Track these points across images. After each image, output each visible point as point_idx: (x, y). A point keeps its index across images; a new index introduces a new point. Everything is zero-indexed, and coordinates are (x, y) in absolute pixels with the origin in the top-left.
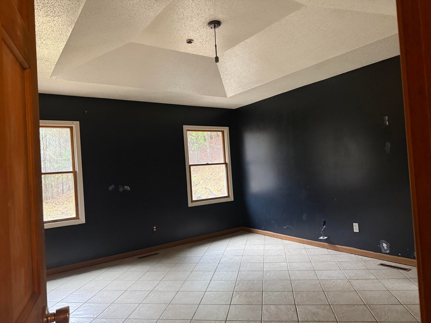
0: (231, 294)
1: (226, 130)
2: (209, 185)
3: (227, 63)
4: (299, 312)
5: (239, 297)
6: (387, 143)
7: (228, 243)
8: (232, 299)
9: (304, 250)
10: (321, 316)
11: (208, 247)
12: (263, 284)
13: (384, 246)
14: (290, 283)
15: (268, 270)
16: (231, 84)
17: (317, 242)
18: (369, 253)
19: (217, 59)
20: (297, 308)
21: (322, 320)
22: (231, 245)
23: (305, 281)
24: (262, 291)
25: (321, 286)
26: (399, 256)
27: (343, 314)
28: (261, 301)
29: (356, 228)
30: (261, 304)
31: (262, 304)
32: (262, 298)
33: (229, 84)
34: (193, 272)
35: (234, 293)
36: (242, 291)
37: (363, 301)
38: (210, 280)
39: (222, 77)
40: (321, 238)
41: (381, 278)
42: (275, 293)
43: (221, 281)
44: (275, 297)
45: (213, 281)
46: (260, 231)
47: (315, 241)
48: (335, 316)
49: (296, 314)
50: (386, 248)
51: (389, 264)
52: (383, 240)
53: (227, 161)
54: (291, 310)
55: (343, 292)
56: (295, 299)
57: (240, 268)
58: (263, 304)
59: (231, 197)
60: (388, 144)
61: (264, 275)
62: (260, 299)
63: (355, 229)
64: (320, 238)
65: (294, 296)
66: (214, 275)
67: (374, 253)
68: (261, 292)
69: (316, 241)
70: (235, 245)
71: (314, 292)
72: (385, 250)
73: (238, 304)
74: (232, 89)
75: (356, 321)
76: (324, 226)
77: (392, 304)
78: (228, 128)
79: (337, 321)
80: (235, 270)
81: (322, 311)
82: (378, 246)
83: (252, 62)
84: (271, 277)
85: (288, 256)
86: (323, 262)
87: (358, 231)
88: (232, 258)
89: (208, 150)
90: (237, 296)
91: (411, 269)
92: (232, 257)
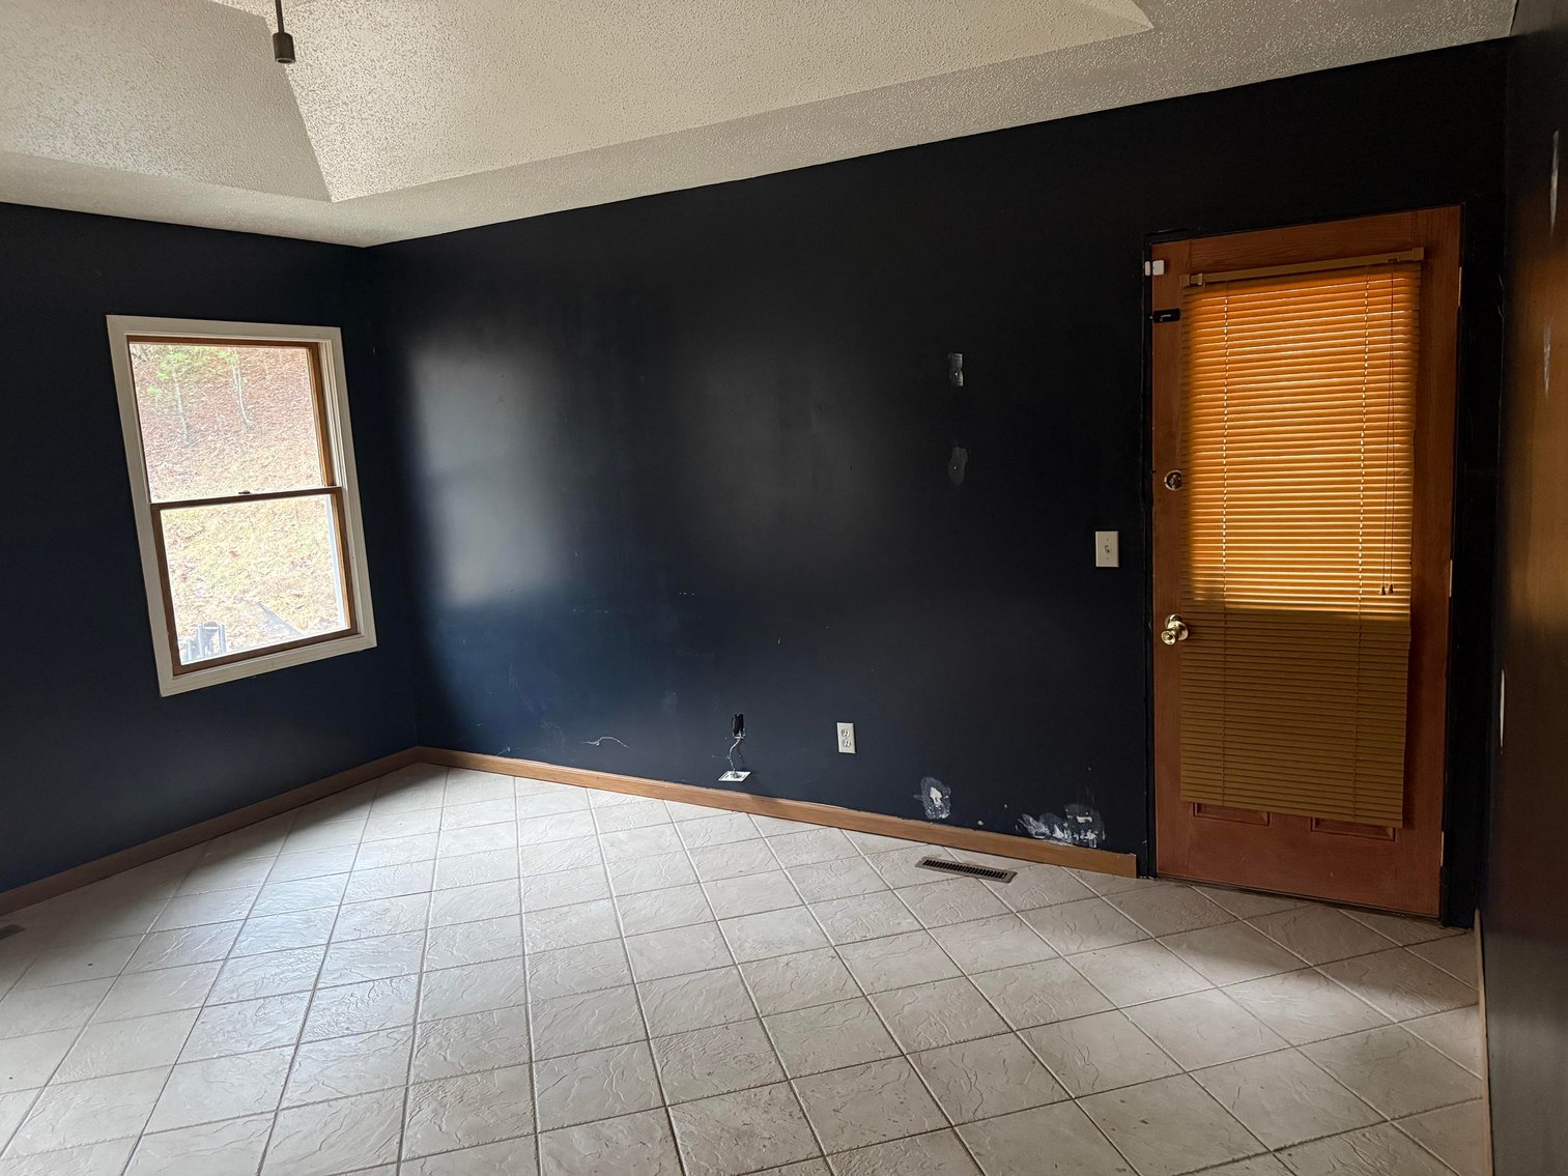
0: (399, 1104)
1: (329, 342)
2: (248, 538)
3: (328, 52)
4: (681, 1138)
5: (435, 1111)
6: (957, 449)
7: (357, 834)
8: (403, 1127)
9: (668, 830)
10: (766, 1143)
11: (268, 866)
12: (528, 1025)
13: (933, 796)
14: (635, 1000)
15: (542, 949)
16: (348, 147)
17: (711, 791)
18: (888, 823)
19: (284, 48)
20: (672, 1119)
21: (771, 1160)
22: (376, 844)
23: (686, 979)
24: (526, 1058)
25: (747, 992)
26: (978, 828)
27: (839, 1115)
28: (529, 1114)
29: (846, 738)
30: (531, 1130)
31: (535, 1128)
32: (533, 1098)
33: (338, 143)
34: (206, 1011)
35: (411, 1096)
36: (446, 1078)
37: (894, 1040)
38: (294, 1041)
39: (303, 109)
40: (729, 777)
41: (935, 924)
42: (584, 1062)
43: (346, 1041)
44: (581, 1080)
45: (310, 1046)
46: (493, 762)
47: (704, 790)
48: (813, 1131)
49: (675, 1154)
50: (938, 803)
51: (949, 859)
52: (932, 779)
53: (341, 480)
54: (652, 1139)
55: (823, 1008)
56: (660, 1075)
57: (423, 955)
58: (539, 1131)
59: (363, 633)
60: (960, 455)
61: (528, 978)
62: (524, 1105)
63: (843, 742)
64: (724, 779)
65: (656, 1061)
66: (311, 1014)
67: (900, 820)
68: (526, 1067)
69: (708, 787)
70: (395, 842)
71: (726, 1025)
72: (935, 809)
73: (433, 1151)
74: (355, 170)
75: (883, 1139)
76: (736, 733)
77: (983, 1035)
78: (337, 331)
79: (823, 1155)
80: (402, 970)
81: (764, 1116)
82: (915, 800)
83: (452, 69)
84: (558, 980)
85: (615, 863)
86: (741, 874)
87: (851, 750)
88: (387, 910)
89: (237, 385)
90: (426, 1112)
91: (1016, 874)
92: (387, 904)
